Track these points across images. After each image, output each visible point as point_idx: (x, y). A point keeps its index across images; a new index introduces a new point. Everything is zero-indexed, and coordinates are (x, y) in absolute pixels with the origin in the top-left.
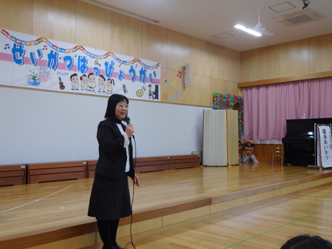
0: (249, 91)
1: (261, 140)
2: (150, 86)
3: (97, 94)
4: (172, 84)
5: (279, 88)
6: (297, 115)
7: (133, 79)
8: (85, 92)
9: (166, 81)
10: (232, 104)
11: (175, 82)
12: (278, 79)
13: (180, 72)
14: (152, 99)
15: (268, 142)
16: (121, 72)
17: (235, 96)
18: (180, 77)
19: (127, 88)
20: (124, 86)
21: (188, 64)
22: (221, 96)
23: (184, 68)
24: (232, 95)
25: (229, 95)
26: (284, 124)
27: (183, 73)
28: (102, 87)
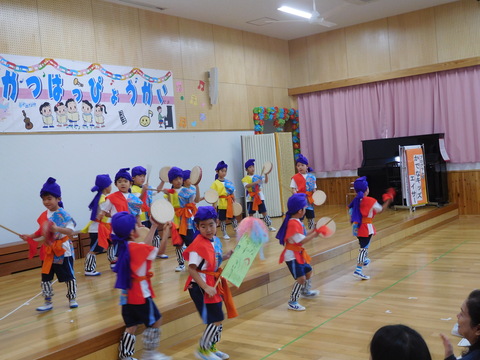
0: (305, 100)
1: (328, 172)
2: (159, 108)
3: (82, 130)
4: (191, 102)
5: (349, 94)
6: (376, 134)
7: (134, 101)
8: (64, 129)
9: (182, 98)
10: (282, 121)
11: (196, 98)
12: (346, 80)
13: (201, 82)
14: (163, 129)
15: (338, 175)
16: (114, 92)
17: (285, 110)
18: (203, 89)
19: (126, 115)
20: (121, 113)
21: (213, 69)
22: (266, 111)
23: (208, 75)
24: (281, 108)
25: (276, 108)
26: (359, 147)
27: (206, 82)
28: (88, 118)
